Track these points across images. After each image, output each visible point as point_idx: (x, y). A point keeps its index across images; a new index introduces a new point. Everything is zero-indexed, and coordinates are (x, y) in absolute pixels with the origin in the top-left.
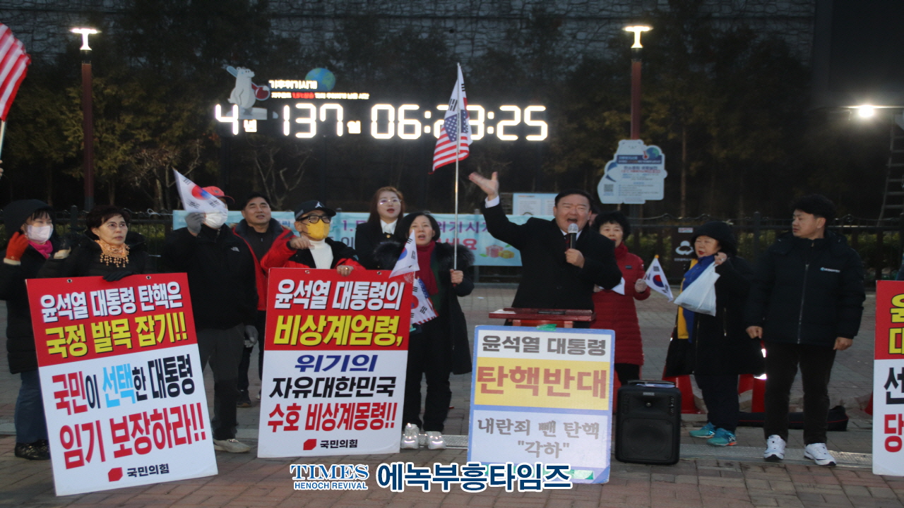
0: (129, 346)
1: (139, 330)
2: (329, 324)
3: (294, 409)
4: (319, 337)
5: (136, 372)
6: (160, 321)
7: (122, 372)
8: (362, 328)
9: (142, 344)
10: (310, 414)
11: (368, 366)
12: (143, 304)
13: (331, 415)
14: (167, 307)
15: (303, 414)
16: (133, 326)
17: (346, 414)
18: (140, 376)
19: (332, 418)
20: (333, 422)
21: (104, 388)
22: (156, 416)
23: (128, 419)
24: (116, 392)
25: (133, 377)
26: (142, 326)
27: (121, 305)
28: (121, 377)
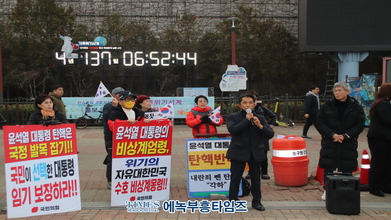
0: (46, 155)
1: (51, 148)
2: (139, 145)
3: (126, 184)
4: (135, 151)
5: (48, 166)
6: (61, 144)
7: (42, 166)
8: (152, 146)
9: (52, 154)
10: (132, 186)
11: (155, 163)
12: (54, 137)
13: (141, 185)
14: (65, 138)
15: (129, 185)
16: (49, 146)
17: (147, 184)
18: (50, 168)
19: (141, 187)
20: (142, 188)
21: (34, 173)
22: (56, 185)
23: (43, 186)
24: (39, 175)
25: (47, 168)
26: (53, 146)
27: (44, 137)
28: (41, 168)
